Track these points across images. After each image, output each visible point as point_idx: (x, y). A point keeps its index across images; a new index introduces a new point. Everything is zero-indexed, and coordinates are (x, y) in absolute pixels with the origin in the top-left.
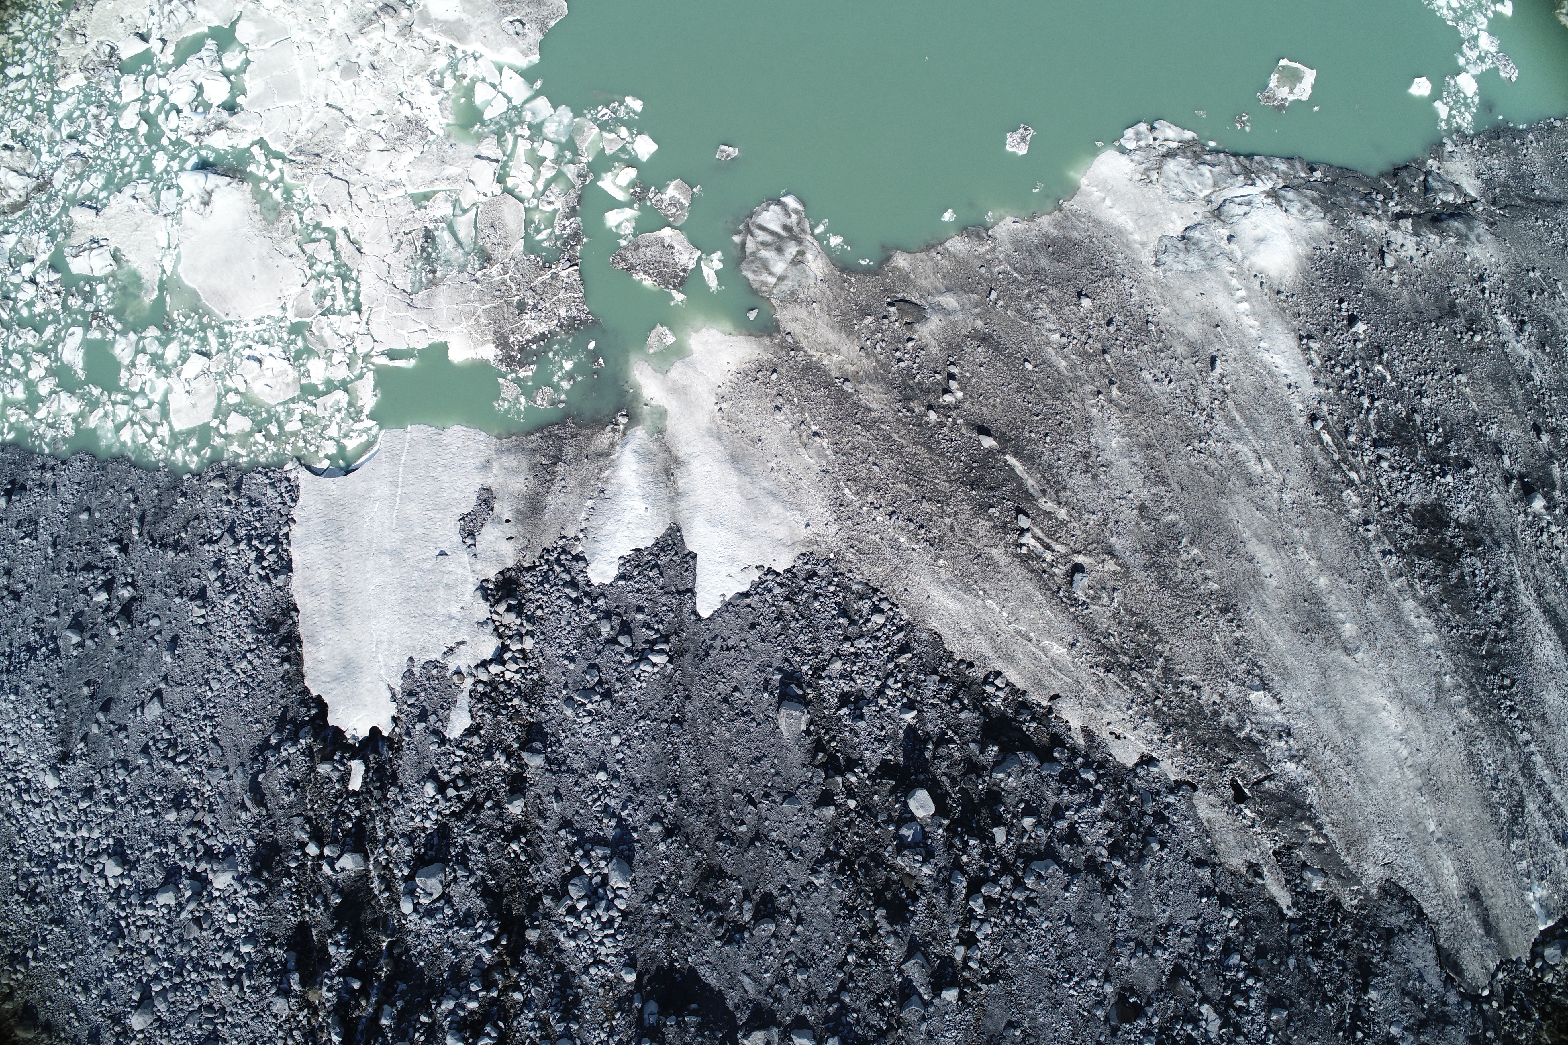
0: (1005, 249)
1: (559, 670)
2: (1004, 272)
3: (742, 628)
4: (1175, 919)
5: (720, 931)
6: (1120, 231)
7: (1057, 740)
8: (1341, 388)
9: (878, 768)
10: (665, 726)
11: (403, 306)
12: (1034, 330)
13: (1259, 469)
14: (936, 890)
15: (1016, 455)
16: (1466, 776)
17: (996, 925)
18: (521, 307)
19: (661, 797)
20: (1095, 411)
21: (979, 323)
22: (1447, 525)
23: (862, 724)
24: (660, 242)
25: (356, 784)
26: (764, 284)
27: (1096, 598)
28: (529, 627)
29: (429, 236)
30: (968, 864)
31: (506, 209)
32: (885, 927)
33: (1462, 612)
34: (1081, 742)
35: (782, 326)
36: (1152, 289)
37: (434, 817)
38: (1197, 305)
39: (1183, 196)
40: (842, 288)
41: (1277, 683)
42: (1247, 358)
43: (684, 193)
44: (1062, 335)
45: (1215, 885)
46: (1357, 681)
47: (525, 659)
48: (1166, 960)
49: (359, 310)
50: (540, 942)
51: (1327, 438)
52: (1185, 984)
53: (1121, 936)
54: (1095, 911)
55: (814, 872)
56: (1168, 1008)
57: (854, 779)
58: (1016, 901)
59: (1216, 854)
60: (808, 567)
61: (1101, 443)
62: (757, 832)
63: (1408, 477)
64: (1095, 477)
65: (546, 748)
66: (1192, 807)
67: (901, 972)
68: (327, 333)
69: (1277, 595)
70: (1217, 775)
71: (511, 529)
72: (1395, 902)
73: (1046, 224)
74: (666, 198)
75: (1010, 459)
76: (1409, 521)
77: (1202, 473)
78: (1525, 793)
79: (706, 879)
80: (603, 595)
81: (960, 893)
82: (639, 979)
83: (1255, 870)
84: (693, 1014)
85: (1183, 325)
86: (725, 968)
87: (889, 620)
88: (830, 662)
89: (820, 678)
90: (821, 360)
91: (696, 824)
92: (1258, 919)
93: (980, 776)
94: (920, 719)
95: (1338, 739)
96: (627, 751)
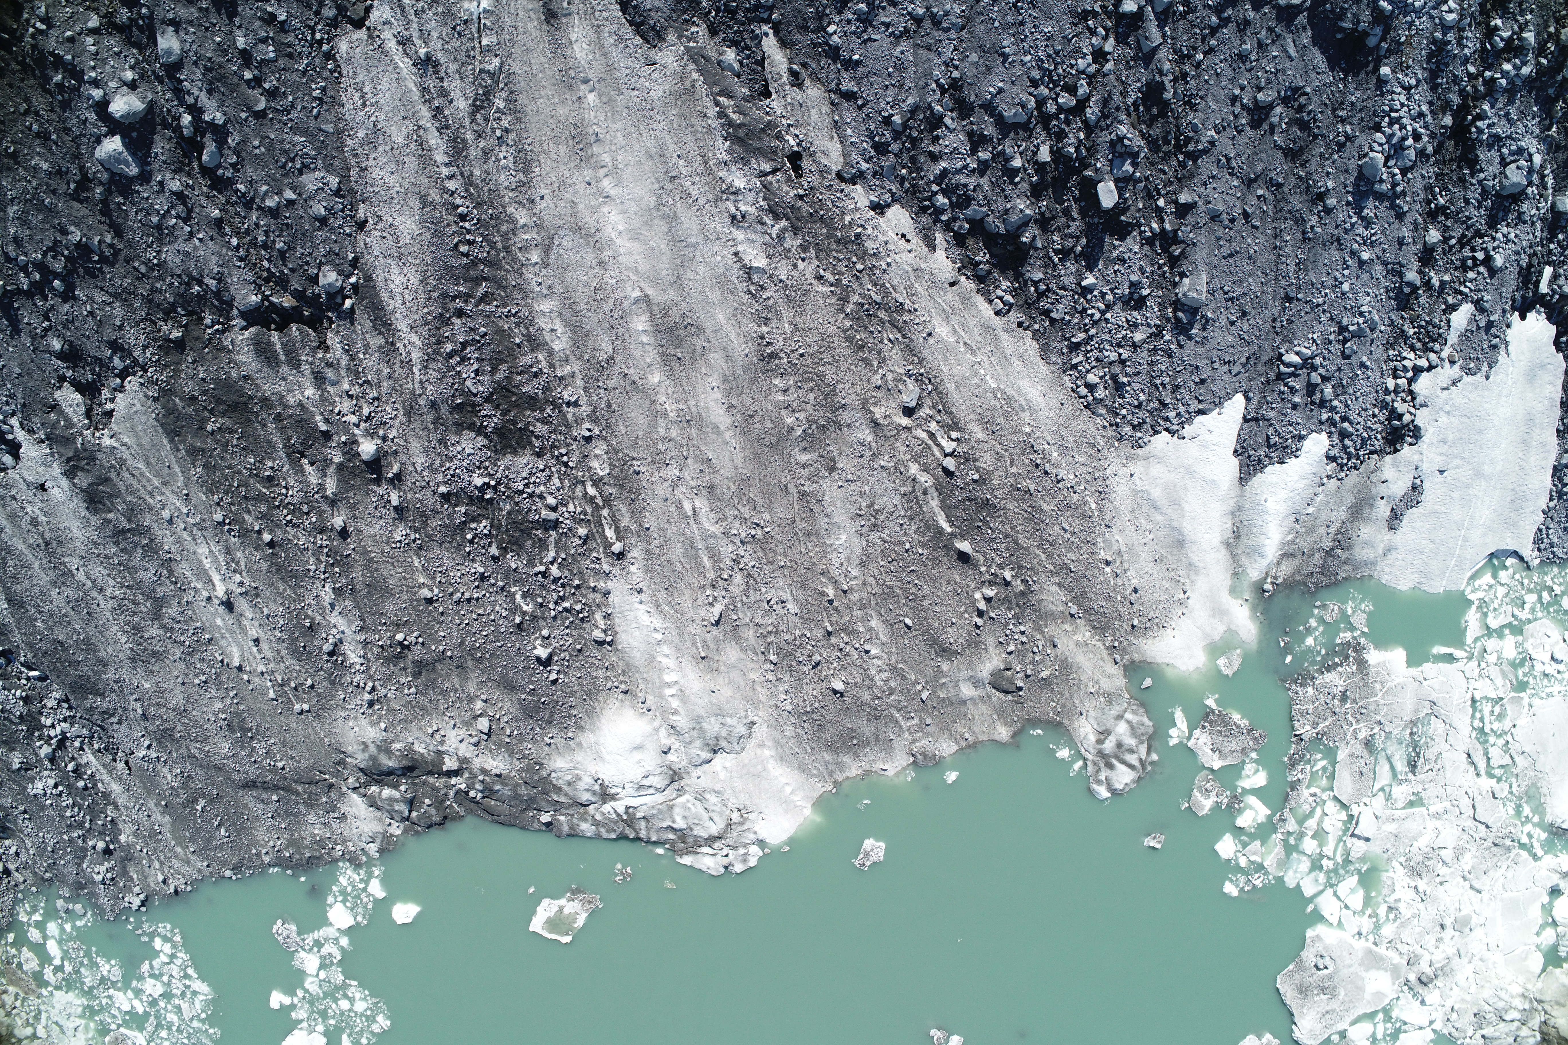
0: (901, 744)
1: (1374, 357)
2: (907, 719)
3: (1213, 380)
4: (892, 43)
5: (1303, 100)
6: (782, 759)
7: (960, 240)
8: (578, 587)
9: (1129, 233)
10: (1300, 296)
11: (1439, 703)
12: (893, 659)
13: (698, 503)
14: (1118, 109)
15: (940, 531)
16: (537, 148)
17: (1072, 67)
18: (1344, 697)
19: (1319, 230)
20: (854, 573)
21: (945, 667)
22: (496, 430)
23: (1134, 278)
24: (1222, 756)
25: (1548, 272)
26: (1135, 713)
27: (898, 380)
28: (1388, 398)
29: (1413, 767)
30: (1080, 128)
31: (1350, 791)
32: (1167, 80)
33: (500, 331)
34: (939, 237)
35: (1121, 672)
36: (763, 698)
37: (1499, 236)
38: (720, 680)
39: (707, 796)
40: (1063, 707)
41: (735, 273)
42: (680, 622)
43: (1197, 803)
44: (867, 652)
45: (839, 71)
46: (644, 267)
47: (1396, 369)
48: (912, 2)
49: (1474, 701)
50: (1444, 113)
51: (610, 533)
53: (953, 35)
54: (975, 64)
55: (1212, 143)
57: (1155, 225)
58: (1048, 87)
59: (832, 103)
60: (1139, 435)
61: (856, 540)
62: (1249, 188)
63: (527, 485)
64: (872, 504)
65: (1400, 287)
66: (846, 155)
67: (1164, 36)
68: (1499, 681)
69: (710, 368)
70: (815, 185)
71: (1382, 490)
72: (652, 22)
73: (853, 768)
74: (1213, 798)
75: (947, 527)
76: (537, 437)
77: (760, 501)
78: (467, 122)
79: (1301, 150)
80: (1321, 423)
81: (1095, 103)
82: (1377, 69)
83: (796, 80)
84: (1343, 30)
85: (740, 660)
86: (1306, 67)
87: (1082, 376)
88: (1144, 342)
89: (1157, 326)
90: (1092, 637)
91: (1297, 202)
92: (805, 28)
93: (1042, 214)
94: (1080, 277)
95: (680, 206)
96: (1338, 276)
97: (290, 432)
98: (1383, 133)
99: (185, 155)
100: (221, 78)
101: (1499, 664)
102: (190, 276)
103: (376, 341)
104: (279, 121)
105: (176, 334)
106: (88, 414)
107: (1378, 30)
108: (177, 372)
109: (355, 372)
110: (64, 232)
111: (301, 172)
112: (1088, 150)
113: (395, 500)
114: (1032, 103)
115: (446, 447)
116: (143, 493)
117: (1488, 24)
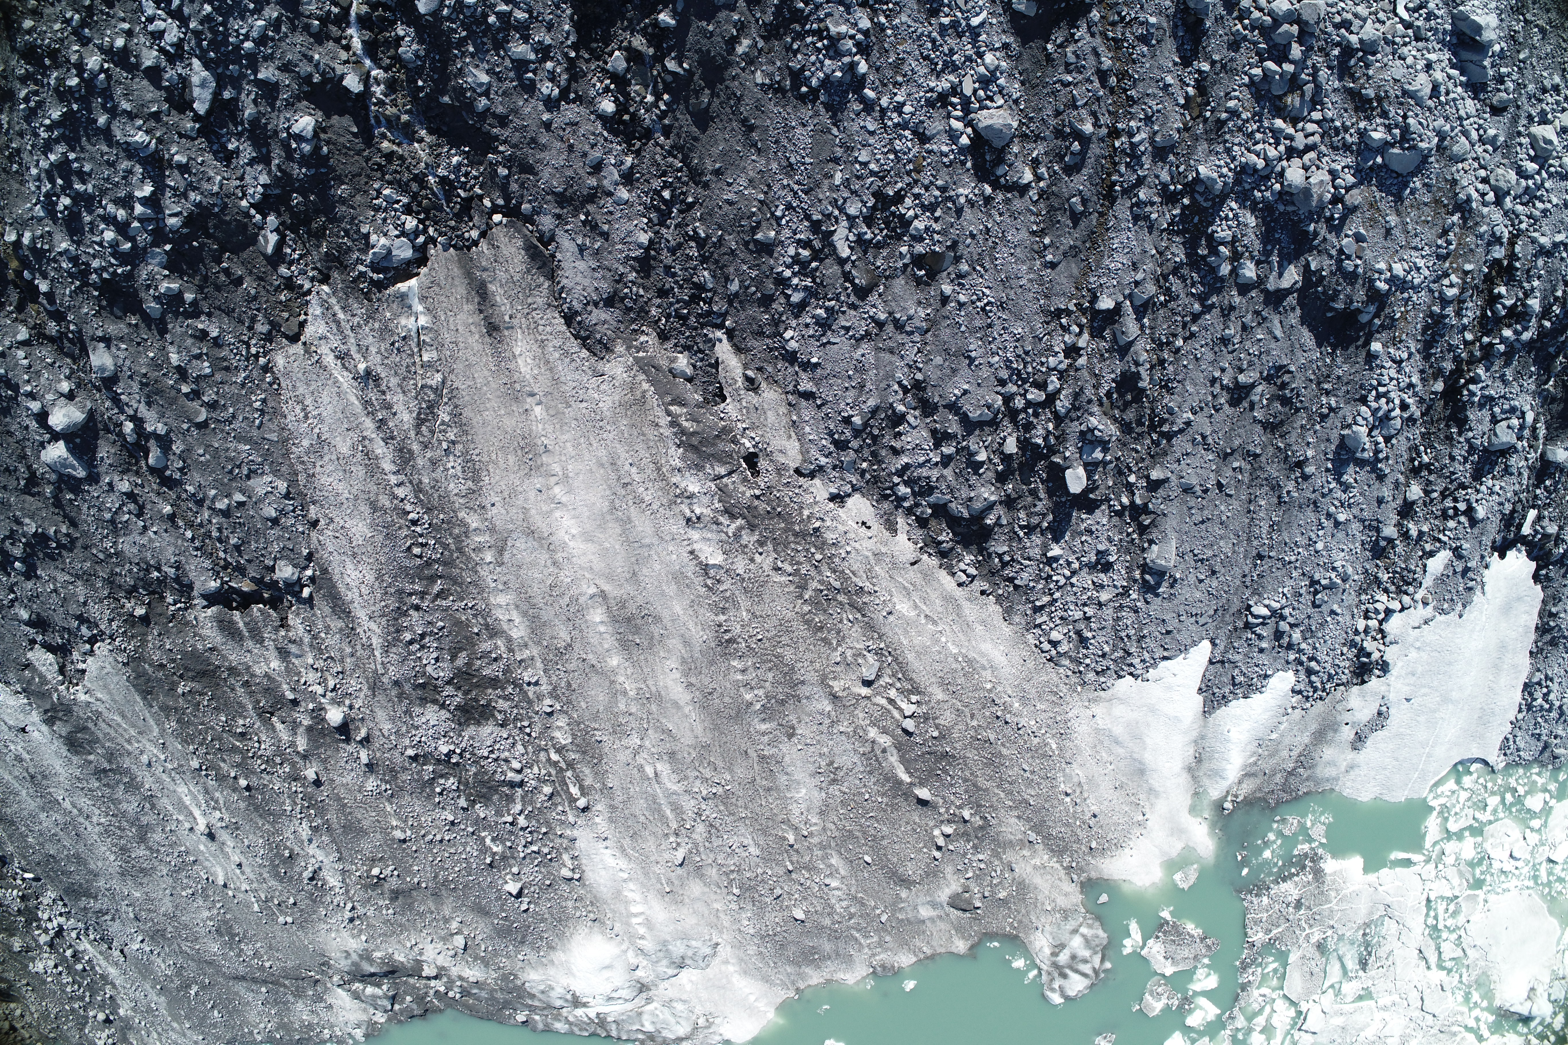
0: (860, 958)
1: (1346, 603)
2: (866, 937)
3: (1179, 631)
4: (852, 347)
5: (1286, 378)
6: (745, 972)
7: (922, 522)
8: (545, 834)
9: (1098, 507)
10: (1272, 554)
11: (1395, 906)
12: (853, 890)
13: (659, 767)
14: (1090, 401)
15: (900, 782)
16: (485, 459)
17: (1042, 364)
18: (1298, 905)
19: (1296, 495)
22: (458, 707)
23: (1101, 547)
24: (1174, 962)
25: (1532, 515)
26: (1090, 926)
27: (858, 656)
28: (1358, 639)
29: (1363, 964)
30: (1049, 420)
31: (1299, 990)
32: (1143, 370)
33: (458, 623)
34: (901, 521)
35: (1079, 889)
36: (726, 924)
37: (1483, 488)
38: (685, 911)
39: (675, 1004)
40: (1020, 922)
41: (691, 569)
42: (644, 863)
44: (827, 885)
45: (797, 374)
46: (599, 565)
47: (1367, 611)
48: (874, 306)
49: (1428, 900)
50: (1435, 379)
51: (574, 790)
52: (860, 281)
53: (917, 337)
54: (940, 367)
55: (1188, 423)
56: (885, 259)
57: (1125, 500)
58: (1016, 384)
59: (790, 404)
60: (1102, 679)
61: (816, 793)
62: (1224, 459)
63: (492, 752)
64: (831, 763)
65: (1375, 540)
66: (804, 452)
67: (1142, 327)
68: (1456, 881)
69: (669, 651)
70: (773, 483)
71: (1347, 717)
72: (598, 336)
73: (815, 977)
74: (1164, 1000)
75: (906, 778)
76: (500, 712)
77: (720, 764)
78: (412, 434)
79: (1282, 423)
80: (1288, 662)
81: (1066, 397)
82: (1367, 343)
83: (752, 385)
84: (1336, 309)
85: (704, 893)
86: (1292, 346)
87: (1046, 633)
88: (1111, 600)
89: (1123, 587)
90: (1050, 859)
91: (1274, 470)
92: (761, 334)
93: (1008, 496)
94: (1045, 548)
95: (633, 511)
96: (1313, 536)
97: (259, 696)
98: (1369, 407)
99: (131, 456)
100: (159, 392)
101: (1457, 863)
102: (147, 563)
103: (337, 624)
104: (222, 431)
105: (140, 611)
106: (62, 670)
107: (1372, 309)
108: (144, 642)
109: (318, 649)
110: (18, 522)
111: (248, 477)
112: (1057, 438)
113: (364, 757)
114: (1000, 402)
115: (411, 717)
116: (120, 740)
117: (1491, 291)
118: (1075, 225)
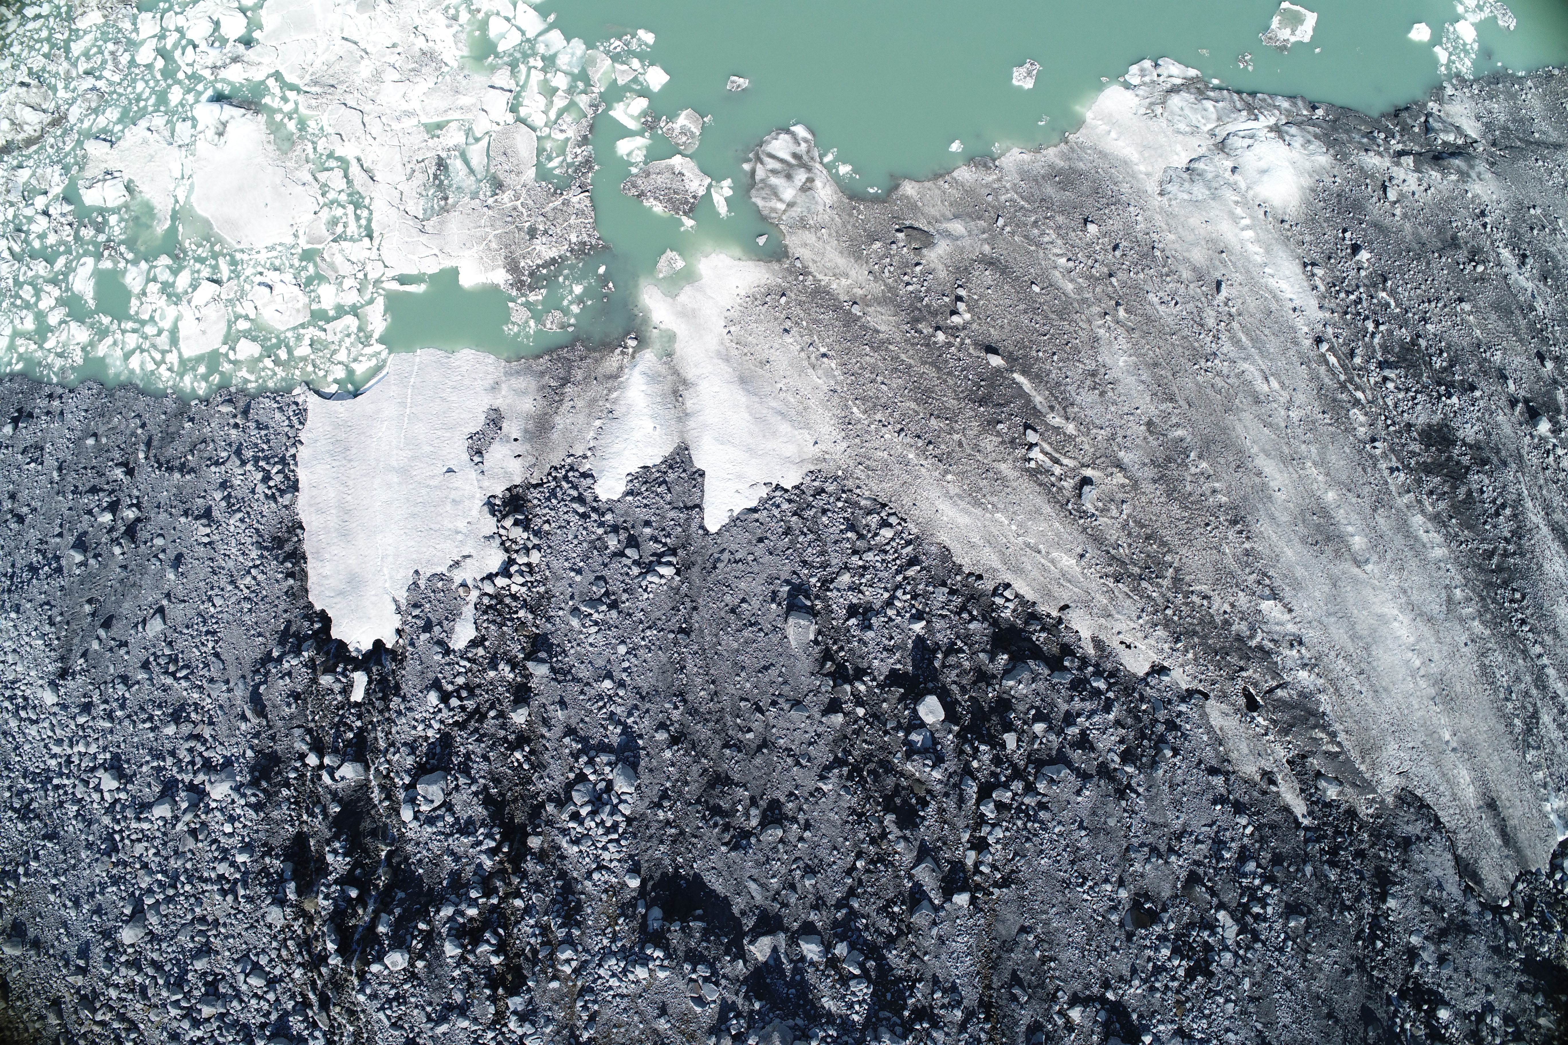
0: (1011, 178)
1: (565, 582)
2: (1011, 200)
3: (750, 542)
4: (1189, 825)
5: (727, 837)
6: (1126, 163)
7: (1067, 650)
8: (1346, 313)
9: (887, 677)
10: (672, 636)
11: (413, 232)
12: (1041, 255)
13: (1265, 388)
14: (946, 795)
15: (1024, 373)
16: (1479, 686)
17: (1007, 829)
18: (532, 233)
19: (667, 705)
20: (1102, 331)
21: (987, 248)
22: (1453, 443)
23: (870, 634)
24: (671, 169)
25: (358, 695)
26: (774, 210)
27: (1104, 511)
28: (536, 541)
29: (442, 165)
30: (978, 770)
31: (518, 137)
32: (894, 832)
33: (1470, 528)
34: (1091, 651)
35: (790, 251)
36: (1158, 217)
37: (436, 726)
38: (1202, 232)
39: (1188, 129)
40: (851, 215)
41: (1287, 593)
42: (1253, 284)
43: (695, 122)
44: (1069, 260)
45: (1229, 792)
46: (1367, 592)
47: (531, 572)
48: (1181, 867)
49: (370, 236)
50: (542, 849)
51: (1332, 360)
52: (1200, 890)
53: (1135, 842)
54: (1108, 816)
55: (822, 778)
56: (1184, 914)
57: (862, 688)
58: (1028, 806)
59: (1229, 761)
60: (816, 484)
61: (1109, 362)
62: (765, 740)
63: (1414, 398)
64: (1102, 394)
65: (551, 658)
66: (1204, 715)
67: (911, 877)
69: (1286, 508)
70: (1229, 683)
71: (519, 448)
72: (1411, 811)
73: (1052, 154)
74: (677, 127)
75: (1018, 377)
76: (1416, 440)
77: (1209, 391)
78: (1539, 704)
79: (712, 786)
80: (611, 511)
81: (971, 798)
82: (643, 884)
83: (1269, 778)
84: (697, 919)
85: (1188, 251)
86: (731, 873)
87: (898, 534)
88: (838, 574)
89: (828, 590)
90: (829, 284)
91: (702, 732)
92: (1273, 828)
93: (990, 684)
94: (929, 630)
95: (1350, 648)
96: (633, 660)
98: (622, 815)
107: (654, 925)
112: (965, 753)
113: (1510, 386)
114: (1041, 787)
117: (507, 956)
118: (1014, 973)
